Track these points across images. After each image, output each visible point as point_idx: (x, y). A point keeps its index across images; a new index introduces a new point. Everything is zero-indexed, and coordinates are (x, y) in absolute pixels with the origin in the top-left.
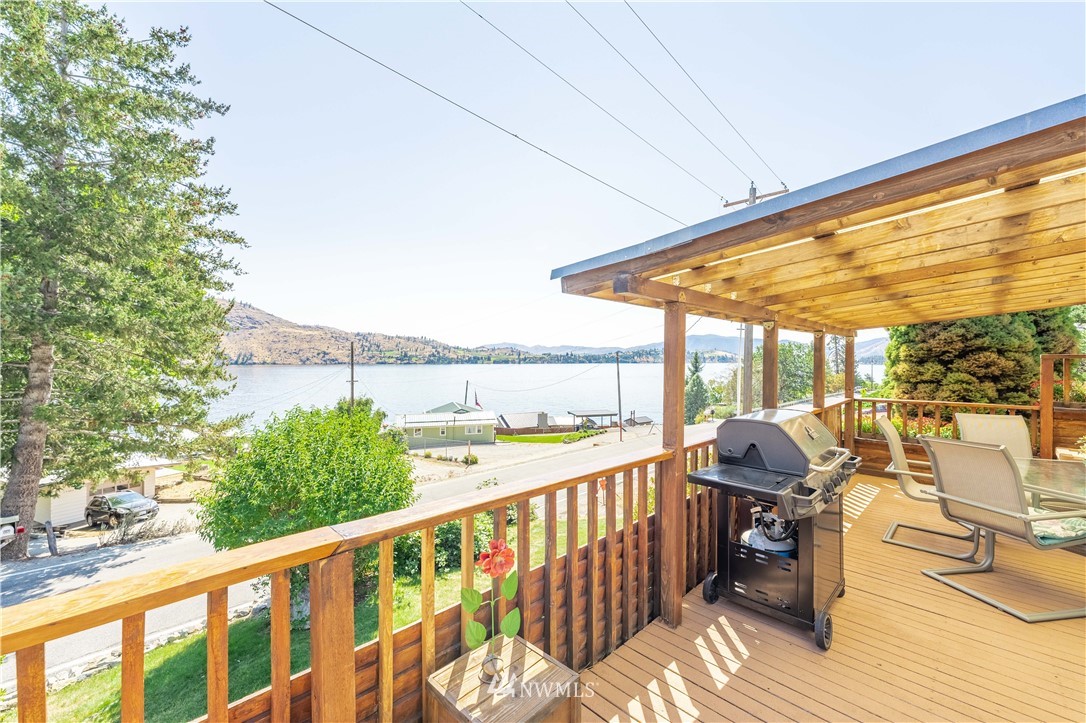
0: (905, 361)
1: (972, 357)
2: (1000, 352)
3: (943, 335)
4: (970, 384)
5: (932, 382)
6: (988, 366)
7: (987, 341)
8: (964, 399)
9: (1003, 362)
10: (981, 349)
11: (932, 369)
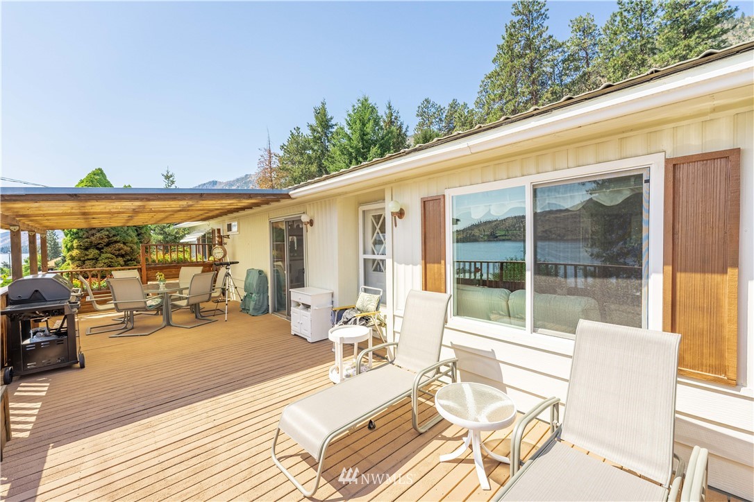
0: (77, 248)
1: (112, 246)
2: (124, 243)
3: (98, 235)
4: (112, 259)
5: (93, 259)
6: (119, 250)
7: (118, 238)
8: (110, 266)
9: (125, 248)
10: (116, 242)
11: (93, 253)
